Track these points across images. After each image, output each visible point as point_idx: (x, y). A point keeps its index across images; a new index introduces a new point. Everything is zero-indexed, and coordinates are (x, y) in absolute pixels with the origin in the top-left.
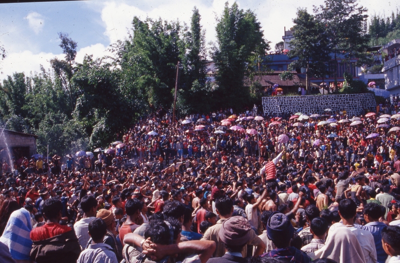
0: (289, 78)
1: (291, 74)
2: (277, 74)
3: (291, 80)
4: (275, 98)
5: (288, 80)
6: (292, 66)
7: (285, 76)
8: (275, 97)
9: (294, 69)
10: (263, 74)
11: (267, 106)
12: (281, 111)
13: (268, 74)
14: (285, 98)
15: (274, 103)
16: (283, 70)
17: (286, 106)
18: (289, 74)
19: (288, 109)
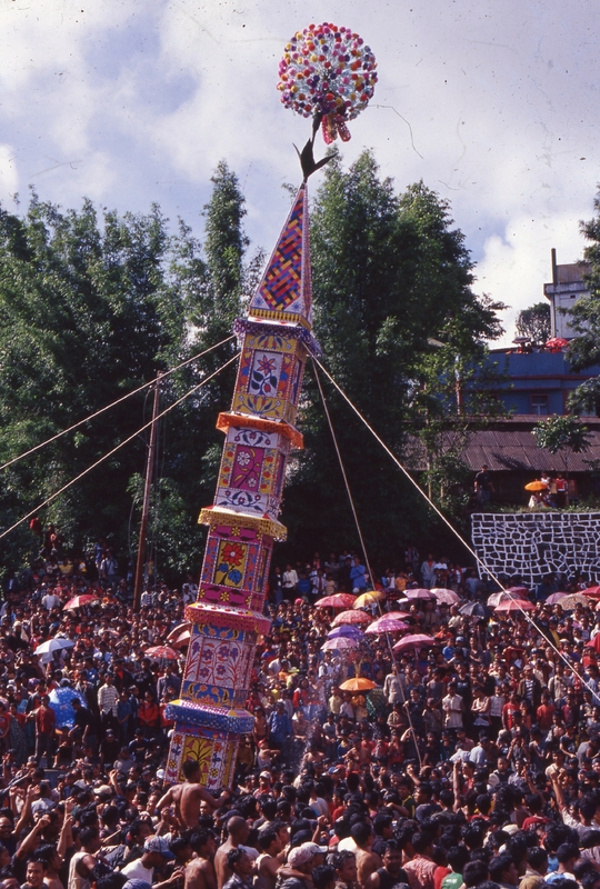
0: (569, 444)
1: (579, 426)
2: (528, 427)
3: (576, 450)
4: (520, 518)
5: (569, 450)
6: (585, 395)
7: (558, 433)
8: (519, 513)
9: (589, 409)
10: (474, 426)
11: (489, 549)
12: (544, 569)
13: (492, 426)
14: (557, 518)
15: (516, 536)
16: (549, 414)
17: (563, 549)
18: (573, 426)
19: (570, 562)
